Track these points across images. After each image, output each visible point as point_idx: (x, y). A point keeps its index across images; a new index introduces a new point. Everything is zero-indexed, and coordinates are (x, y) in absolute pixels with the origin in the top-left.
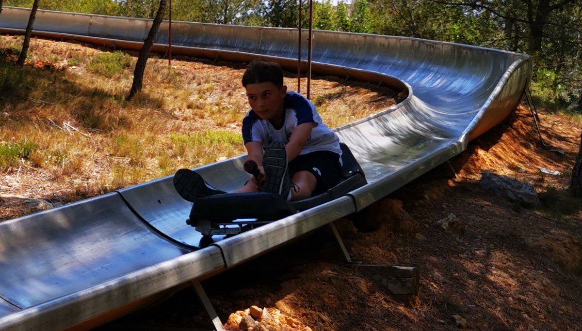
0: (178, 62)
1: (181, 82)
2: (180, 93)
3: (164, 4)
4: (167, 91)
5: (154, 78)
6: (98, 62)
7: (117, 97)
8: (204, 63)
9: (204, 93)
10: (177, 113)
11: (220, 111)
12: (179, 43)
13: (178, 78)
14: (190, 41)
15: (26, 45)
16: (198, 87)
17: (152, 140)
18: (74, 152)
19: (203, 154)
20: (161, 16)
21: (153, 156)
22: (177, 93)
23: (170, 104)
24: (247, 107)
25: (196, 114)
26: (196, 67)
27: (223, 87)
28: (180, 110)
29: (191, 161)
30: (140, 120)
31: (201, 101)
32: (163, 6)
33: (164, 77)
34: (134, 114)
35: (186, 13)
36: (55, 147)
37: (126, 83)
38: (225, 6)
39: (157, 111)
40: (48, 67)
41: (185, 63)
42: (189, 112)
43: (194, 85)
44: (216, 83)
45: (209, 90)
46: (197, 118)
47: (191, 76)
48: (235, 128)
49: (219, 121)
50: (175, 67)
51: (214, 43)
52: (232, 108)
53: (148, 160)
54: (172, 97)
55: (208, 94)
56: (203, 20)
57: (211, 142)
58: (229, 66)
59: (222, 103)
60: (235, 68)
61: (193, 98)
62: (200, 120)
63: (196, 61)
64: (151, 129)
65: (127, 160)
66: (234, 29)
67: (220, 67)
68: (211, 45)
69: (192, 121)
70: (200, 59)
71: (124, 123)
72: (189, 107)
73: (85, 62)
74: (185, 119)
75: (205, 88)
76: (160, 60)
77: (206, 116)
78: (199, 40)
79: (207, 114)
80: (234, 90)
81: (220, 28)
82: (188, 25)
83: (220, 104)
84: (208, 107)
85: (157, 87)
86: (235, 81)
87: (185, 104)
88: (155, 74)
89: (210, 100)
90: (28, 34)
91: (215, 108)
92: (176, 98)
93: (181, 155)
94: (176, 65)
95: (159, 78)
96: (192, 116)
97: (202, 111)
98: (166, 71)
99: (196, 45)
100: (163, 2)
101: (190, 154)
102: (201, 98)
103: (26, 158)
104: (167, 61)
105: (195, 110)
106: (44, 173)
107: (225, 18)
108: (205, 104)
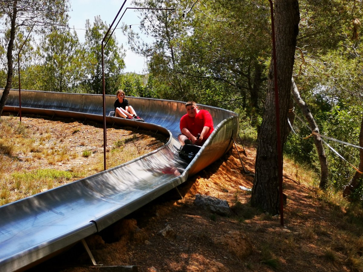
0: (27, 118)
1: (28, 133)
2: (26, 141)
4: (18, 140)
5: (8, 131)
8: (45, 119)
9: (44, 140)
10: (22, 156)
11: (53, 154)
12: (28, 105)
13: (26, 130)
14: (36, 103)
16: (40, 136)
19: (33, 187)
20: (8, 89)
22: (24, 141)
23: (17, 150)
24: (72, 150)
25: (35, 157)
26: (40, 122)
27: (58, 136)
28: (24, 154)
29: (24, 192)
31: (41, 146)
32: (9, 82)
33: (17, 129)
35: (33, 84)
38: (60, 79)
39: (5, 156)
41: (31, 119)
42: (30, 155)
43: (38, 135)
44: (53, 133)
45: (49, 138)
46: (36, 159)
47: (36, 129)
48: (61, 165)
49: (51, 161)
50: (25, 122)
51: (52, 105)
52: (61, 151)
54: (20, 144)
55: (47, 141)
56: (45, 89)
57: (40, 177)
58: (62, 121)
59: (55, 147)
60: (66, 123)
61: (36, 145)
62: (38, 160)
63: (39, 118)
66: (65, 95)
67: (56, 122)
68: (50, 107)
69: (32, 161)
70: (43, 116)
72: (32, 151)
74: (27, 160)
75: (45, 136)
76: (15, 118)
77: (42, 158)
78: (41, 103)
79: (43, 156)
80: (65, 138)
81: (56, 95)
82: (34, 92)
83: (54, 148)
84: (45, 151)
85: (11, 137)
86: (66, 131)
87: (29, 149)
88: (9, 128)
89: (47, 145)
92: (23, 144)
93: (18, 188)
94: (26, 120)
95: (12, 131)
96: (32, 158)
97: (40, 154)
98: (17, 126)
99: (40, 106)
100: (9, 80)
101: (24, 187)
102: (41, 144)
104: (19, 118)
105: (35, 153)
107: (60, 87)
108: (43, 148)
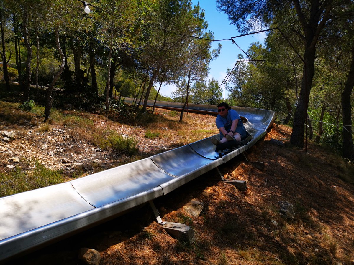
1: (191, 118)
2: (191, 120)
3: (187, 99)
4: (188, 120)
6: (170, 113)
7: (177, 121)
8: (196, 113)
10: (191, 125)
12: (189, 109)
14: (192, 108)
15: (154, 109)
17: (187, 132)
18: (169, 135)
19: (200, 135)
20: (186, 102)
21: (188, 136)
23: (189, 123)
25: (195, 126)
26: (194, 114)
27: (201, 119)
29: (197, 137)
30: (183, 127)
31: (196, 122)
33: (187, 117)
34: (182, 125)
36: (164, 134)
37: (178, 118)
38: (200, 100)
39: (186, 125)
40: (159, 114)
41: (191, 113)
43: (194, 119)
44: (199, 118)
45: (198, 120)
47: (193, 116)
48: (205, 129)
49: (201, 127)
52: (204, 124)
53: (187, 137)
56: (195, 103)
57: (201, 132)
60: (203, 115)
61: (194, 122)
64: (186, 129)
65: (182, 137)
66: (202, 105)
67: (200, 114)
68: (197, 109)
71: (179, 128)
72: (193, 124)
73: (167, 113)
74: (193, 127)
75: (196, 119)
76: (185, 113)
78: (194, 108)
79: (198, 126)
80: (203, 120)
81: (199, 105)
82: (191, 104)
84: (198, 124)
85: (186, 119)
86: (203, 117)
89: (198, 122)
90: (154, 106)
91: (200, 124)
93: (195, 135)
94: (189, 114)
95: (185, 117)
98: (187, 115)
103: (157, 137)
104: (187, 113)
106: (162, 141)
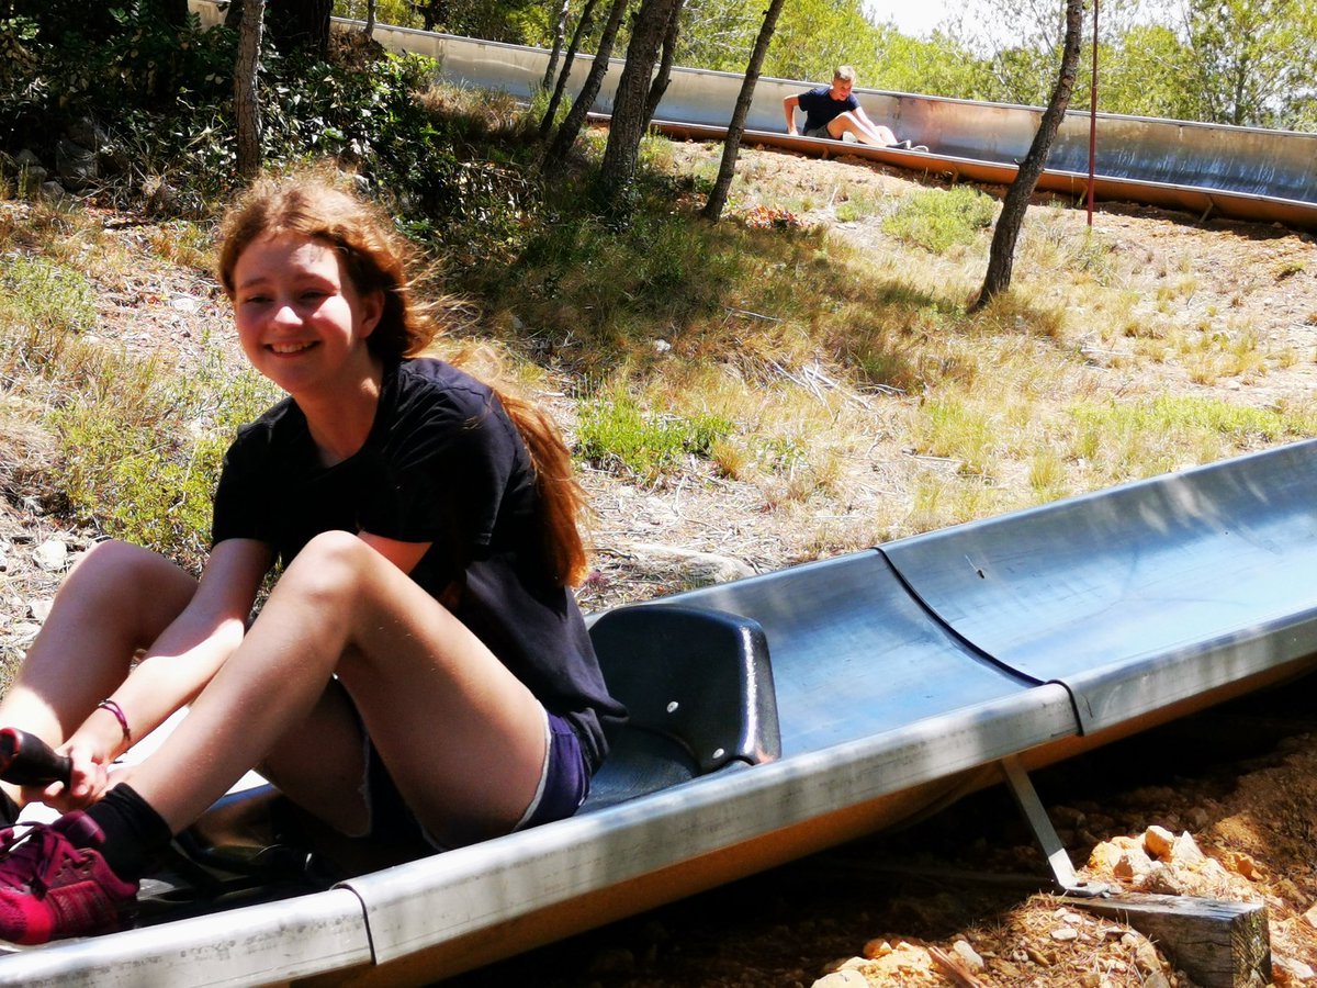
0: (1112, 216)
1: (1115, 270)
2: (1109, 295)
3: (1068, 77)
4: (1079, 291)
5: (1045, 258)
6: (910, 214)
7: (946, 308)
8: (1177, 221)
9: (1172, 298)
10: (1096, 349)
11: (1205, 346)
12: (1117, 170)
13: (1108, 258)
14: (1145, 163)
16: (1158, 283)
17: (1023, 416)
18: (820, 443)
19: (1142, 454)
20: (1061, 106)
21: (1018, 455)
22: (1101, 298)
23: (1077, 326)
24: (1274, 336)
25: (1144, 352)
26: (1156, 232)
27: (1221, 284)
28: (1105, 340)
29: (1110, 469)
30: (996, 366)
31: (1162, 318)
32: (1066, 82)
33: (1075, 254)
34: (984, 349)
35: (1138, 93)
36: (777, 428)
37: (974, 272)
38: (1237, 76)
39: (1041, 344)
40: (783, 226)
41: (1128, 219)
42: (1126, 347)
43: (1149, 276)
44: (1202, 275)
45: (1187, 290)
46: (1144, 361)
47: (1141, 254)
48: (1237, 389)
49: (1201, 370)
50: (1104, 230)
51: (1204, 171)
52: (1235, 339)
53: (1007, 466)
54: (1089, 307)
55: (1182, 299)
56: (1183, 113)
57: (1168, 423)
58: (1239, 231)
59: (1214, 326)
60: (1253, 238)
61: (1142, 312)
62: (1154, 367)
63: (1156, 217)
64: (1024, 388)
65: (954, 464)
66: (1256, 138)
67: (1217, 233)
68: (1197, 178)
69: (1131, 369)
70: (1169, 212)
71: (957, 372)
72: (1130, 333)
73: (878, 212)
74: (1114, 364)
75: (1176, 285)
76: (1068, 212)
77: (1167, 358)
78: (1166, 163)
79: (1170, 354)
80: (1247, 292)
81: (1222, 135)
82: (1140, 124)
83: (1209, 327)
84: (1176, 335)
85: (1055, 280)
86: (1253, 268)
87: (1120, 327)
88: (1048, 247)
89: (1183, 316)
90: (735, 137)
91: (1194, 338)
92: (1098, 308)
93: (1090, 455)
94: (1108, 224)
95: (1060, 258)
96: (1132, 356)
97: (1158, 344)
98: (1078, 241)
99: (1160, 175)
100: (1067, 73)
101: (1110, 454)
102: (1160, 311)
103: (701, 454)
104: (1084, 213)
105: (1142, 341)
106: (741, 494)
107: (1238, 106)
108: (1171, 326)
